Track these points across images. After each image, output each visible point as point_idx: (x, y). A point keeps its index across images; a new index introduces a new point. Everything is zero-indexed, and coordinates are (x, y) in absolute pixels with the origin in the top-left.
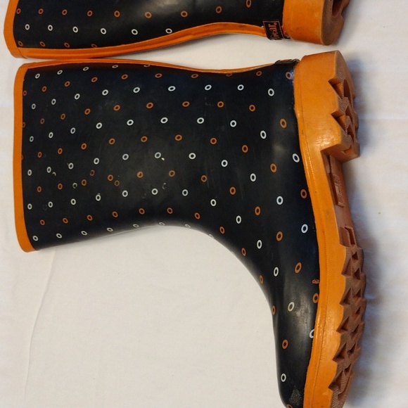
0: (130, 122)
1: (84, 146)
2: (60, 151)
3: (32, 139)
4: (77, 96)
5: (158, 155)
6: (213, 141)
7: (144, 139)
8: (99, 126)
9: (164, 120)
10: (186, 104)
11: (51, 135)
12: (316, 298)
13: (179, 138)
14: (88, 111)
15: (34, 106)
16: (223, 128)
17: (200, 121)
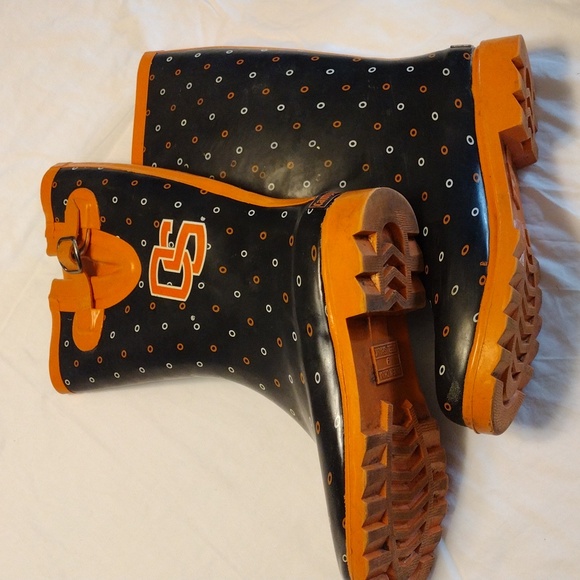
0: (281, 107)
1: (225, 134)
2: (195, 140)
3: (158, 128)
4: (219, 80)
5: (312, 144)
6: (377, 126)
7: (297, 126)
8: (244, 111)
9: (321, 105)
10: (346, 88)
11: (184, 123)
12: (483, 280)
13: (336, 124)
14: (231, 95)
15: (163, 92)
16: (389, 112)
17: (363, 105)
